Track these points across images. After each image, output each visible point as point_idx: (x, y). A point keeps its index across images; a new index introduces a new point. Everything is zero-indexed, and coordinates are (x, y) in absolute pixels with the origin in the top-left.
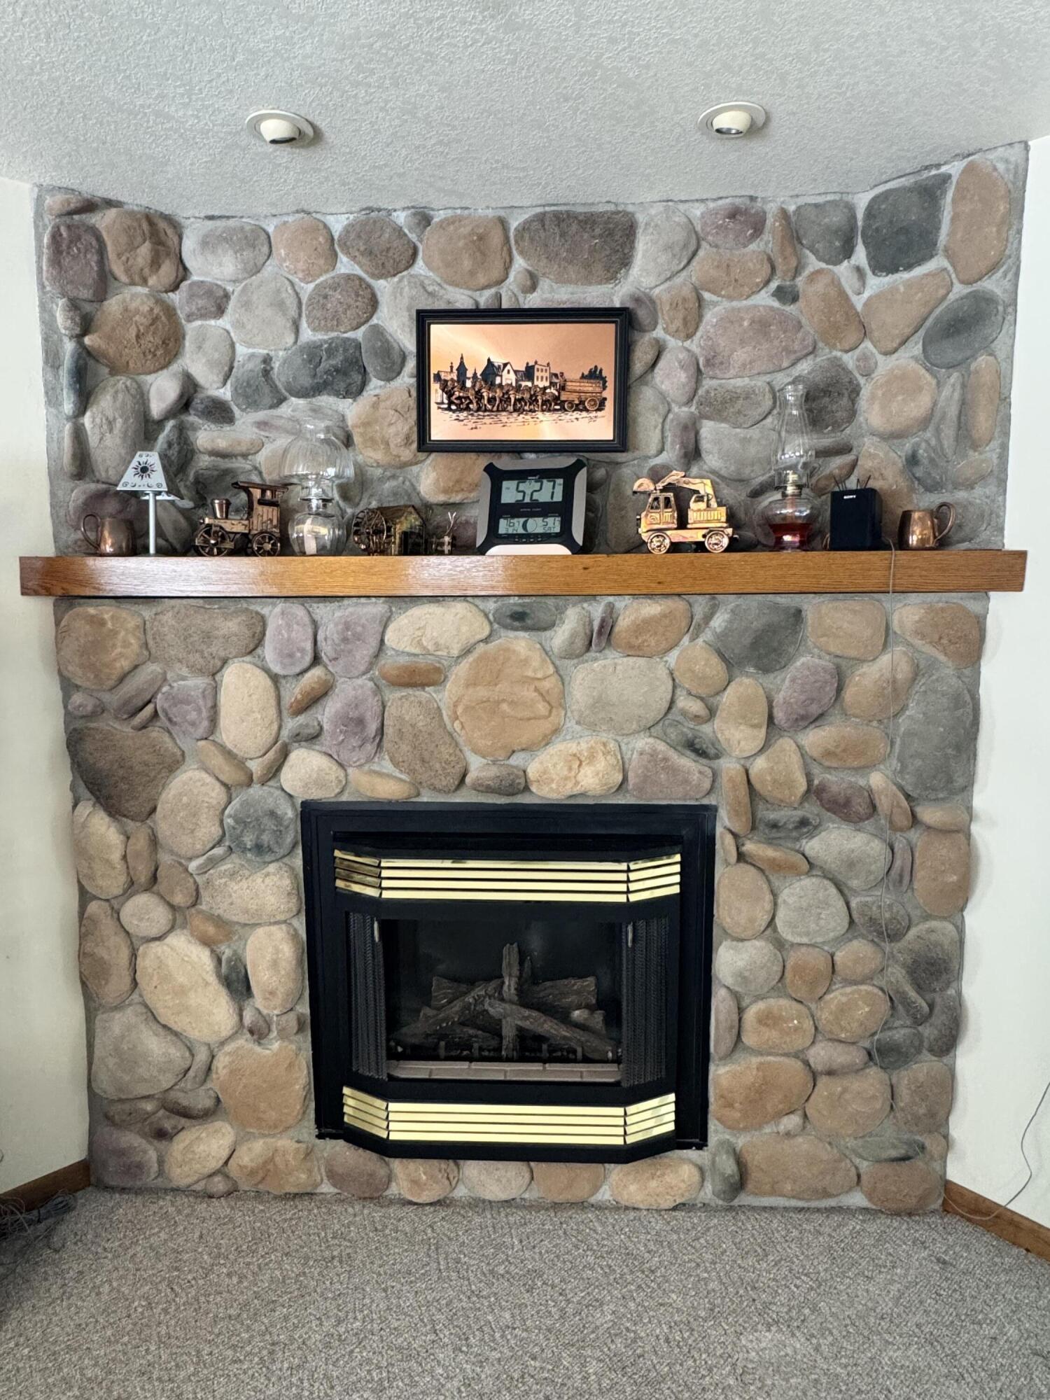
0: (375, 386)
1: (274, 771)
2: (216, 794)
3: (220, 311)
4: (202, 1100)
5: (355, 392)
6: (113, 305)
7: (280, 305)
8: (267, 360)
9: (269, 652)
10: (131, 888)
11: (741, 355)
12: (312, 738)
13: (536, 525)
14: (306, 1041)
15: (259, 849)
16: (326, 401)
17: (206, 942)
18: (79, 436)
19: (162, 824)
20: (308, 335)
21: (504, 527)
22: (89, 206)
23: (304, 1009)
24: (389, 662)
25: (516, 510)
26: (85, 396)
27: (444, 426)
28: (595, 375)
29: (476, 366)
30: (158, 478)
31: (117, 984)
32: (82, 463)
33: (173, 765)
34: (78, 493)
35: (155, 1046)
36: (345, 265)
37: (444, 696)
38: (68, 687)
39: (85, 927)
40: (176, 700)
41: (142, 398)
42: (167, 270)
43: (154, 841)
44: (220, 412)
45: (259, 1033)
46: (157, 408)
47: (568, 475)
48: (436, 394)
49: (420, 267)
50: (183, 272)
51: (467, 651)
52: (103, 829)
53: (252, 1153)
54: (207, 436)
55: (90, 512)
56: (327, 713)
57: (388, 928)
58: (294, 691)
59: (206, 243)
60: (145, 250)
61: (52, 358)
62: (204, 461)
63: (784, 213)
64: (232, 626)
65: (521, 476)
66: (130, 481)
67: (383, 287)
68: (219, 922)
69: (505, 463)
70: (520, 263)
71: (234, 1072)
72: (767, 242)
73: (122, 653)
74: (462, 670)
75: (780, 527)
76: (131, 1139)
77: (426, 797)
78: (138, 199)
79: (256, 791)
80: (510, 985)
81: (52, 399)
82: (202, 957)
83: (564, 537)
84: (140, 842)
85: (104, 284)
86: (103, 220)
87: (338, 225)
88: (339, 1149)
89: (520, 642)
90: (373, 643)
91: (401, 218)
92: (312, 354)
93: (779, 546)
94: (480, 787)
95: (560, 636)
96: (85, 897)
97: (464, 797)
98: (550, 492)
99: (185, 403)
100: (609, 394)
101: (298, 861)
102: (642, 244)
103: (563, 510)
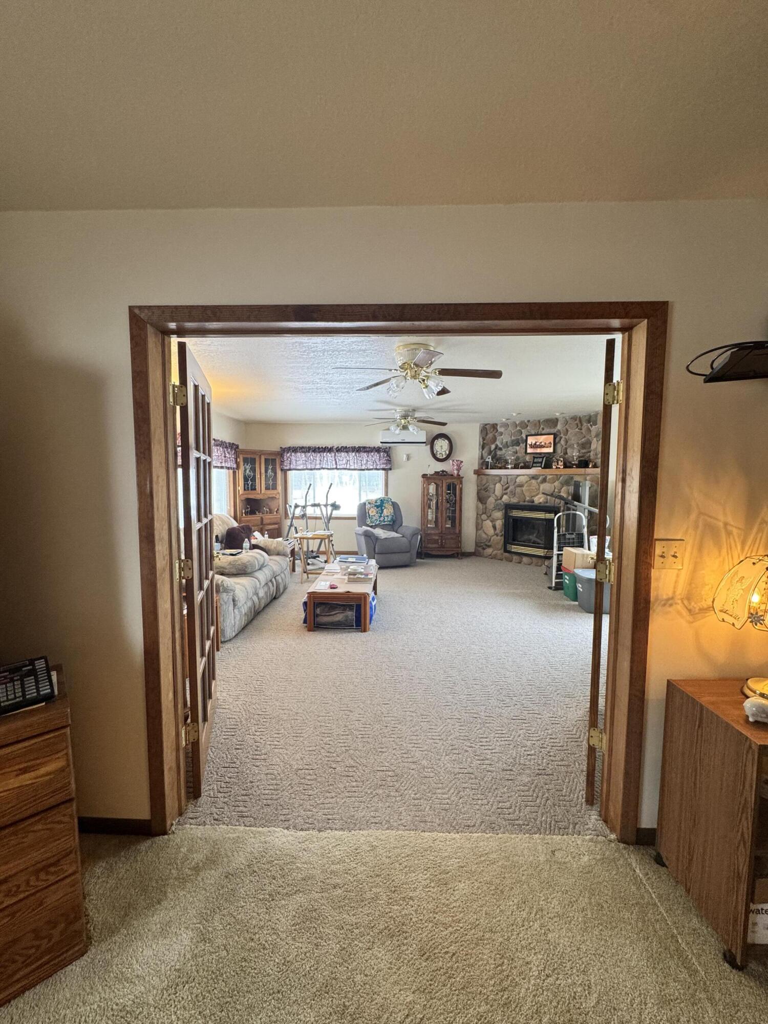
0: (521, 445)
1: (501, 498)
2: (494, 501)
3: (501, 435)
4: (489, 544)
5: (518, 446)
6: (488, 437)
7: (509, 435)
8: (507, 442)
9: (502, 482)
10: (483, 513)
11: (573, 439)
12: (506, 494)
13: (538, 465)
14: (503, 538)
15: (499, 509)
16: (514, 447)
17: (492, 521)
18: (482, 454)
19: (487, 505)
20: (513, 438)
21: (534, 465)
22: (486, 425)
23: (503, 533)
24: (517, 484)
25: (536, 463)
26: (483, 448)
27: (529, 450)
28: (550, 443)
29: (534, 442)
30: (490, 459)
31: (480, 526)
32: (482, 457)
33: (489, 497)
34: (481, 461)
35: (484, 536)
36: (518, 428)
37: (524, 488)
38: (478, 486)
39: (477, 517)
40: (490, 488)
41: (490, 448)
42: (495, 431)
43: (486, 508)
44: (500, 449)
45: (497, 535)
46: (492, 449)
47: (543, 458)
48: (528, 446)
49: (528, 428)
50: (497, 430)
51: (527, 482)
52: (480, 505)
53: (495, 552)
54: (499, 453)
55: (482, 464)
56: (508, 490)
57: (513, 520)
58: (504, 487)
59: (501, 427)
60: (492, 430)
61: (480, 445)
62: (498, 456)
63: (580, 417)
64: (497, 478)
65: (537, 458)
66: (487, 460)
67: (523, 431)
68: (493, 519)
69: (535, 456)
70: (542, 426)
71: (493, 540)
72: (578, 421)
73: (484, 482)
74: (526, 485)
75: (573, 465)
76: (480, 549)
77: (521, 503)
78: (491, 423)
79: (499, 501)
80: (535, 535)
81: (479, 449)
82: (490, 524)
83: (541, 467)
84: (484, 507)
85: (487, 434)
86: (487, 427)
87: (517, 423)
88: (507, 554)
89: (533, 481)
90: (514, 481)
91: (526, 421)
92: (513, 441)
93: (573, 467)
94: (528, 502)
95: (539, 480)
96: (477, 514)
97: (526, 503)
98: (540, 460)
99: (496, 448)
100: (552, 445)
101: (504, 511)
102: (559, 423)
103: (541, 463)
